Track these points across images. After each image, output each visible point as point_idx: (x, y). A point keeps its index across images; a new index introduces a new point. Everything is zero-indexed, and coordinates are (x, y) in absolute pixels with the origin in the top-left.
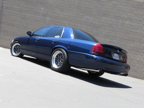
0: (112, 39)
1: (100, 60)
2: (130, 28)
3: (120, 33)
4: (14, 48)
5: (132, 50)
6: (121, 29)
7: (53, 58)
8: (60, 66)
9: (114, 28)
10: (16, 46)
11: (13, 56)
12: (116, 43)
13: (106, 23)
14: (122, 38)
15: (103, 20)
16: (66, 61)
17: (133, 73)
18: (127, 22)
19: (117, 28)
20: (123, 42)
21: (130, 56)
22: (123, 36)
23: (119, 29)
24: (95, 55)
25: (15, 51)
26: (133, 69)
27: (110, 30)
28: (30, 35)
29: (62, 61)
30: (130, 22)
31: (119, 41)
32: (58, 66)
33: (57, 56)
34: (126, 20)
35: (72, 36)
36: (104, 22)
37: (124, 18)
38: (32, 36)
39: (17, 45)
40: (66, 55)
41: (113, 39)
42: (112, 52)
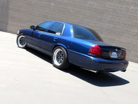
0: (115, 25)
2: (134, 13)
3: (123, 19)
4: (20, 40)
5: (136, 36)
6: (125, 14)
7: (54, 55)
8: (61, 64)
9: (118, 13)
10: (21, 37)
11: (19, 47)
12: (119, 29)
13: (110, 8)
14: (126, 23)
15: (107, 5)
16: (66, 60)
17: (136, 59)
18: (132, 7)
19: (121, 14)
20: (126, 27)
21: (133, 41)
22: (127, 21)
23: (123, 14)
24: (93, 56)
25: (21, 43)
26: (136, 55)
27: (114, 16)
29: (62, 59)
30: (135, 7)
31: (123, 26)
32: (59, 63)
33: (58, 54)
34: (131, 5)
36: (108, 8)
37: (129, 3)
38: (35, 29)
39: (23, 37)
40: (66, 54)
41: (117, 25)
42: (110, 52)
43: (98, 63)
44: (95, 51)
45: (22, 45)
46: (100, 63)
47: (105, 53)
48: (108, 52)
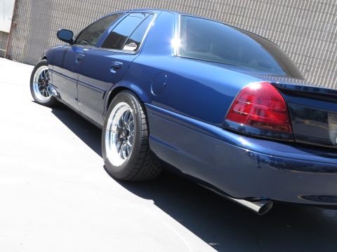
1: (269, 161)
4: (40, 80)
7: (108, 128)
10: (43, 73)
11: (36, 102)
25: (41, 89)
28: (71, 42)
35: (177, 43)
38: (75, 42)
39: (46, 71)
42: (330, 120)
43: (272, 165)
44: (259, 111)
45: (45, 95)
46: (279, 166)
47: (307, 122)
48: (324, 120)
